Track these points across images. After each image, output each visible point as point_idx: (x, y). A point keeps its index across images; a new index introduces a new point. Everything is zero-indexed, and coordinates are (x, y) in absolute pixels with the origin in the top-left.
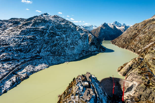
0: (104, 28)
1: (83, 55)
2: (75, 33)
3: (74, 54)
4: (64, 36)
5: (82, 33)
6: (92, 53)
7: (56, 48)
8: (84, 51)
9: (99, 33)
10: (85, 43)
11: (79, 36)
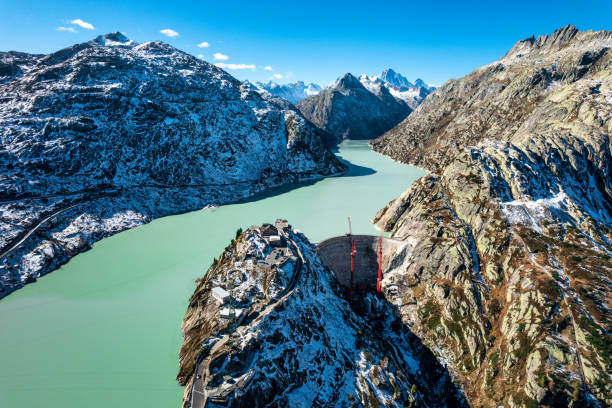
0: (346, 93)
1: (265, 184)
2: (236, 109)
3: (235, 183)
4: (195, 117)
5: (260, 107)
6: (300, 180)
7: (170, 161)
8: (268, 170)
9: (327, 110)
10: (275, 144)
11: (251, 117)
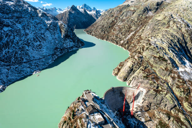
0: (73, 12)
1: (57, 55)
2: (38, 21)
3: (44, 57)
4: (19, 26)
5: (48, 20)
6: (69, 51)
8: (57, 48)
9: (67, 18)
10: (56, 36)
11: (45, 25)
